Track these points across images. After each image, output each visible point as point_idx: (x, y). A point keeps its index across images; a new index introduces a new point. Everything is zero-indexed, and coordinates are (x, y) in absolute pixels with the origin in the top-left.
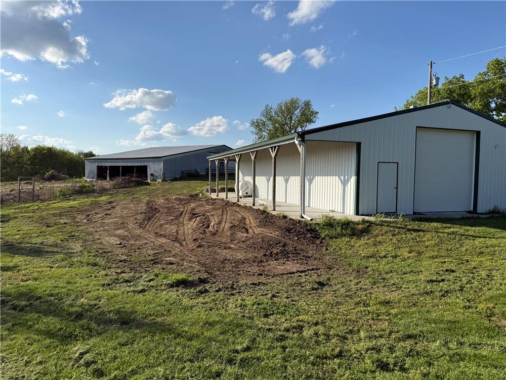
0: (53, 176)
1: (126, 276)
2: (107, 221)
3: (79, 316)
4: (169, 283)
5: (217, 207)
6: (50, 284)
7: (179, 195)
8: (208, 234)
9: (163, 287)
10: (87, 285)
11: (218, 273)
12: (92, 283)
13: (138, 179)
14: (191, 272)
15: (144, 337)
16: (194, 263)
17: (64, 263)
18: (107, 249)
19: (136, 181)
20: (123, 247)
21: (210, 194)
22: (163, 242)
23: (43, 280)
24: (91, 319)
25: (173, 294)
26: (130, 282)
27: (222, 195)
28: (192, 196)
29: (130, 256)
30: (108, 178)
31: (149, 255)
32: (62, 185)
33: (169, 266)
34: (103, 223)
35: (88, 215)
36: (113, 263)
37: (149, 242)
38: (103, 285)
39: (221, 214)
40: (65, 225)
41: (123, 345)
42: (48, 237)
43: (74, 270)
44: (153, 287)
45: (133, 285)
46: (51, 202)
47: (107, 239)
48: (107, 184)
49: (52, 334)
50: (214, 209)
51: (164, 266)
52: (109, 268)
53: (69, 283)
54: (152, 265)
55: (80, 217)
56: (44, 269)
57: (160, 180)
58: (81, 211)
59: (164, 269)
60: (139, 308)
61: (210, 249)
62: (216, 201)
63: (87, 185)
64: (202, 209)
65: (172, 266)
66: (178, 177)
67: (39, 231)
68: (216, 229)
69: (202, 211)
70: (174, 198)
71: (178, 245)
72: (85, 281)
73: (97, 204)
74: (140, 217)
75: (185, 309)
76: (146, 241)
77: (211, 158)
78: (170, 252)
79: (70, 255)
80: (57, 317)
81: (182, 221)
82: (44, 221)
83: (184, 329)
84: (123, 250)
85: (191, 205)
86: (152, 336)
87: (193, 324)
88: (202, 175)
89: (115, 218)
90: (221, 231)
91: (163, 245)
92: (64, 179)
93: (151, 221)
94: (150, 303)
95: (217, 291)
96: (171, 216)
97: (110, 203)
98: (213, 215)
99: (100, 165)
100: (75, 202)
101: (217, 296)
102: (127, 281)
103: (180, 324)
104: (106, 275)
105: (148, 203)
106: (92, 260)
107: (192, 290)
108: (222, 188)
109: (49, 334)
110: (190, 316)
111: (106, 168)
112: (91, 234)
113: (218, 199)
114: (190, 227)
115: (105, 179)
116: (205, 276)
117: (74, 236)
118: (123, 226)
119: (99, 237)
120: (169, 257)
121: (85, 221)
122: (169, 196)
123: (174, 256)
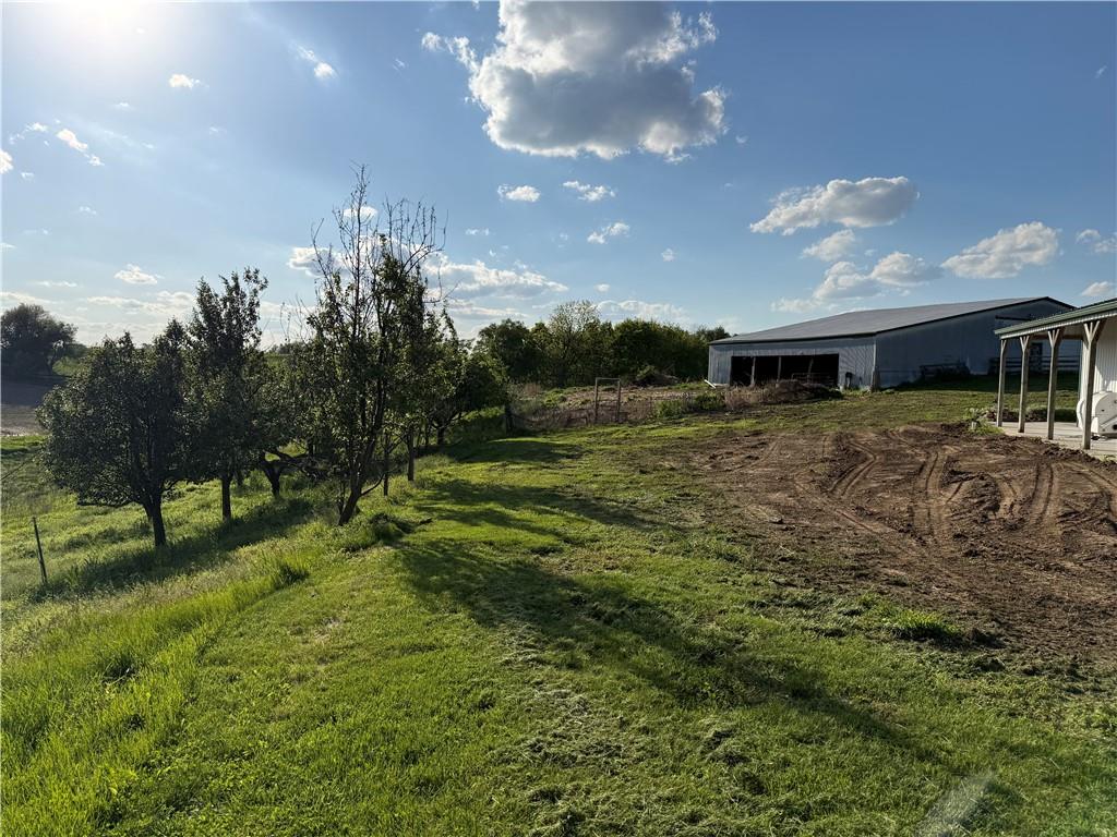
0: (652, 376)
1: (799, 593)
2: (751, 472)
3: (708, 658)
4: (898, 629)
5: (1021, 458)
6: (653, 581)
7: (914, 423)
8: (996, 527)
9: (883, 634)
10: (720, 598)
11: (1027, 628)
12: (729, 595)
13: (816, 385)
14: (950, 613)
15: (846, 736)
16: (958, 591)
17: (674, 545)
18: (753, 529)
19: (812, 390)
20: (787, 529)
21: (1000, 425)
22: (878, 531)
23: (639, 573)
24: (730, 668)
25: (911, 656)
26: (807, 608)
27: (1038, 430)
28: (948, 428)
29: (803, 551)
30: (753, 381)
31: (846, 557)
32: (667, 395)
33: (895, 590)
34: (742, 474)
35: (714, 457)
36: (769, 562)
37: (843, 527)
38: (751, 604)
39: (1032, 477)
40: (671, 472)
41: (801, 741)
42: (643, 491)
43: (693, 562)
44: (859, 628)
45: (815, 615)
46: (646, 427)
47: (753, 508)
48: (750, 394)
49: (661, 680)
50: (1012, 464)
51: (884, 587)
52: (761, 570)
53: (685, 586)
54: (854, 578)
55: (697, 460)
56: (641, 552)
57: (868, 388)
58: (701, 447)
59: (882, 593)
60: (832, 670)
61: (1003, 565)
62: (1017, 444)
63: (712, 395)
64: (977, 460)
65: (902, 589)
66: (912, 380)
67: (628, 480)
68: (1018, 516)
69: (977, 466)
70: (901, 429)
71: (913, 543)
72: (715, 590)
73: (730, 436)
74: (820, 469)
75: (944, 696)
76: (836, 525)
77: (1006, 333)
78: (894, 556)
79: (683, 532)
80: (670, 649)
81: (922, 486)
82: (636, 462)
83: (944, 742)
84: (787, 536)
85: (945, 449)
86: (866, 740)
87: (966, 737)
88: (978, 377)
89: (766, 466)
90: (1033, 521)
91: (878, 538)
92: (669, 383)
93: (847, 479)
94: (855, 664)
95: (1028, 673)
96: (894, 472)
97: (757, 433)
98: (1008, 480)
99: (738, 354)
100: (689, 429)
101: (1028, 686)
102: (799, 605)
103: (932, 729)
104: (755, 584)
105: (838, 439)
106: (725, 547)
107: (957, 656)
108: (1035, 412)
109: (656, 679)
110: (954, 716)
111: (749, 359)
112: (719, 494)
113: (1022, 438)
114: (943, 503)
115: (747, 383)
116: (989, 628)
117: (688, 495)
118: (783, 484)
119: (737, 504)
120: (894, 567)
121: (708, 467)
122: (887, 425)
123: (904, 567)
